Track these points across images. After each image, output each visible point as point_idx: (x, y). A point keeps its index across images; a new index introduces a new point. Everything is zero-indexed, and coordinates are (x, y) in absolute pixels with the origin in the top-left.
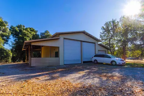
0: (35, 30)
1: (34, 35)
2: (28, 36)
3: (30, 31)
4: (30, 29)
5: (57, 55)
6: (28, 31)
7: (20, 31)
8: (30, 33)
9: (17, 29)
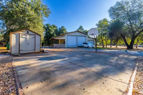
0: (56, 26)
1: (55, 30)
2: (52, 31)
3: (53, 28)
4: (53, 25)
5: (64, 43)
6: (52, 28)
7: (48, 28)
8: (53, 29)
9: (46, 27)
